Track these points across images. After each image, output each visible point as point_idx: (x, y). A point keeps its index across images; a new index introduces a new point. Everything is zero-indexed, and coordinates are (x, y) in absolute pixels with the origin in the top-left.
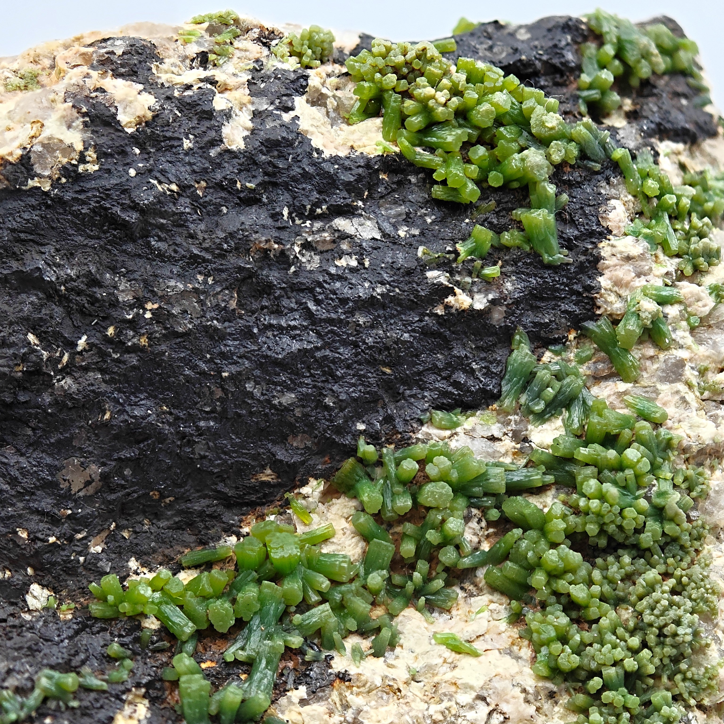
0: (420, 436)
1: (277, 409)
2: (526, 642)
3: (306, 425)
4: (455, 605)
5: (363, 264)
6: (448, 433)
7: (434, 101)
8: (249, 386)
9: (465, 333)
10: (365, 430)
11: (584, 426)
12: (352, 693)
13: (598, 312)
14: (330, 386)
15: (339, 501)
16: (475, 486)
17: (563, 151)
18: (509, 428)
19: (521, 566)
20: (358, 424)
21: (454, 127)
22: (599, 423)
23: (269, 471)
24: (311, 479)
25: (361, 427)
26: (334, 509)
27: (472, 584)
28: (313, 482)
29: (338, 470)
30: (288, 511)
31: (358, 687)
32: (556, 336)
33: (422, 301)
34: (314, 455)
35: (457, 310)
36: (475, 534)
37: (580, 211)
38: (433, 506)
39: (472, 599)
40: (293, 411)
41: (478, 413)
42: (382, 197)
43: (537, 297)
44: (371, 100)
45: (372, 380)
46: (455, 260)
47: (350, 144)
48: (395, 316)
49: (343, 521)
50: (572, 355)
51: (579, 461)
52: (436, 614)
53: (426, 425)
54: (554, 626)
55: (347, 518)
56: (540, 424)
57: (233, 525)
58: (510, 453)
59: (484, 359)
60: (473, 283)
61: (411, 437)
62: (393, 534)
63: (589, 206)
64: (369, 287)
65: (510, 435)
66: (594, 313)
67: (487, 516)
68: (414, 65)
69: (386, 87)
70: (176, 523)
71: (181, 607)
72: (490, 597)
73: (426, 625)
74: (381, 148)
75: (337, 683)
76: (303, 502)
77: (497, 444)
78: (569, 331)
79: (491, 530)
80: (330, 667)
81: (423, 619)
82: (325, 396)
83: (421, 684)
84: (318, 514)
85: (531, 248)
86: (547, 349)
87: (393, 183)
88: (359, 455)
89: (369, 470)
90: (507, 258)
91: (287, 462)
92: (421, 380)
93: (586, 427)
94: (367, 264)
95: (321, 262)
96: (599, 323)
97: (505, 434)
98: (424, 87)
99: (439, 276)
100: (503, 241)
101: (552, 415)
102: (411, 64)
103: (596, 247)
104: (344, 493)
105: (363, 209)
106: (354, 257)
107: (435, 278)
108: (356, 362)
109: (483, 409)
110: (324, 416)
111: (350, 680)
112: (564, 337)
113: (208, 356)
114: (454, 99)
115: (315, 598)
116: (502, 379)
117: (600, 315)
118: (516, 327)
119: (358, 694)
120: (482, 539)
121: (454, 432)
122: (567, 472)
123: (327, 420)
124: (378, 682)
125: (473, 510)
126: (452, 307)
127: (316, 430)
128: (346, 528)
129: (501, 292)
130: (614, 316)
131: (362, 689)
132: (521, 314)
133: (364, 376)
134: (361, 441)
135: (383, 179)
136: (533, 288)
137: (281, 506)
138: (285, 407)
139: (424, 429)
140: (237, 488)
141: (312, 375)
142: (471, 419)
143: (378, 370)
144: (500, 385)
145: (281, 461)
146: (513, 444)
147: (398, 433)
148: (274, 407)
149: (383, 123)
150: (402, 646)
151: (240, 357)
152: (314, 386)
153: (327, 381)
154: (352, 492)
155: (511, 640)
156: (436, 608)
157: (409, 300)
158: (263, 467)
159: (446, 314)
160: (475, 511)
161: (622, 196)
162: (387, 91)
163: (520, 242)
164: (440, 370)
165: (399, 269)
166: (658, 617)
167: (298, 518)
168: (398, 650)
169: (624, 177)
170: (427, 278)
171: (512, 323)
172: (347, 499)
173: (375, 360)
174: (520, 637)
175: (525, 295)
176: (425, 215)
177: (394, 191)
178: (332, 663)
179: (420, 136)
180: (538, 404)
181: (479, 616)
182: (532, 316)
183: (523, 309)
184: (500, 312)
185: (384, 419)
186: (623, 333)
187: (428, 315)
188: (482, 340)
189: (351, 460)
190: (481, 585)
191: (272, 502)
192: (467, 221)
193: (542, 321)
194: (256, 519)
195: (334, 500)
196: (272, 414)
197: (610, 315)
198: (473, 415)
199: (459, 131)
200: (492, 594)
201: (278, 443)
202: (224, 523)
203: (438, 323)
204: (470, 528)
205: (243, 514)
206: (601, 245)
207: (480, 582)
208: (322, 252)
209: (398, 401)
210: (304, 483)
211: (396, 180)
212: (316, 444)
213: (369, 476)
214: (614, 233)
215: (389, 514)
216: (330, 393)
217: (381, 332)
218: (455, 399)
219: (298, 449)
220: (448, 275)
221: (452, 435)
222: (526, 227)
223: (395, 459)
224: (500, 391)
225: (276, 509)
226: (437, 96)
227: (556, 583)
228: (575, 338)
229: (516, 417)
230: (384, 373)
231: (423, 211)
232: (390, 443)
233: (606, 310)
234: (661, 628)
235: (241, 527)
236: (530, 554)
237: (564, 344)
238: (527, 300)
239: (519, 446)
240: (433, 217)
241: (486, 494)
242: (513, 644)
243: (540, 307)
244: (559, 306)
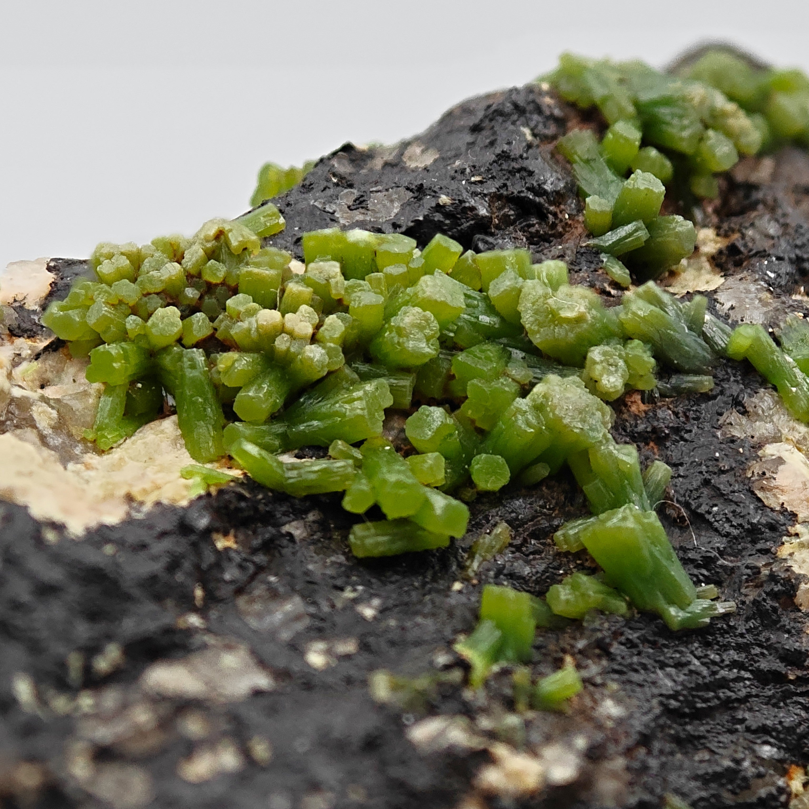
7: (286, 337)
17: (621, 363)
21: (353, 383)
32: (763, 792)
35: (514, 798)
37: (706, 491)
42: (240, 591)
43: (684, 715)
44: (133, 383)
46: (466, 682)
47: (122, 492)
60: (528, 724)
63: (723, 472)
68: (208, 277)
69: (162, 342)
74: (197, 479)
78: (785, 773)
85: (630, 605)
87: (254, 551)
90: (581, 644)
98: (251, 313)
100: (558, 609)
102: (199, 275)
103: (775, 557)
105: (208, 630)
106: (225, 746)
107: (436, 738)
112: (781, 790)
114: (332, 319)
118: (662, 799)
129: (600, 727)
132: (663, 766)
135: (227, 549)
136: (669, 697)
149: (180, 425)
161: (785, 431)
162: (166, 349)
163: (600, 596)
169: (775, 388)
170: (414, 744)
171: (652, 792)
175: (657, 718)
176: (355, 601)
177: (260, 569)
179: (279, 428)
182: (687, 763)
183: (661, 752)
184: (614, 775)
192: (457, 586)
193: (718, 769)
199: (369, 387)
206: (784, 552)
208: (143, 759)
211: (256, 542)
214: (801, 516)
220: (462, 721)
222: (601, 561)
226: (288, 325)
228: (805, 786)
231: (348, 594)
238: (662, 727)
240: (376, 602)
243: (700, 737)
244: (743, 721)
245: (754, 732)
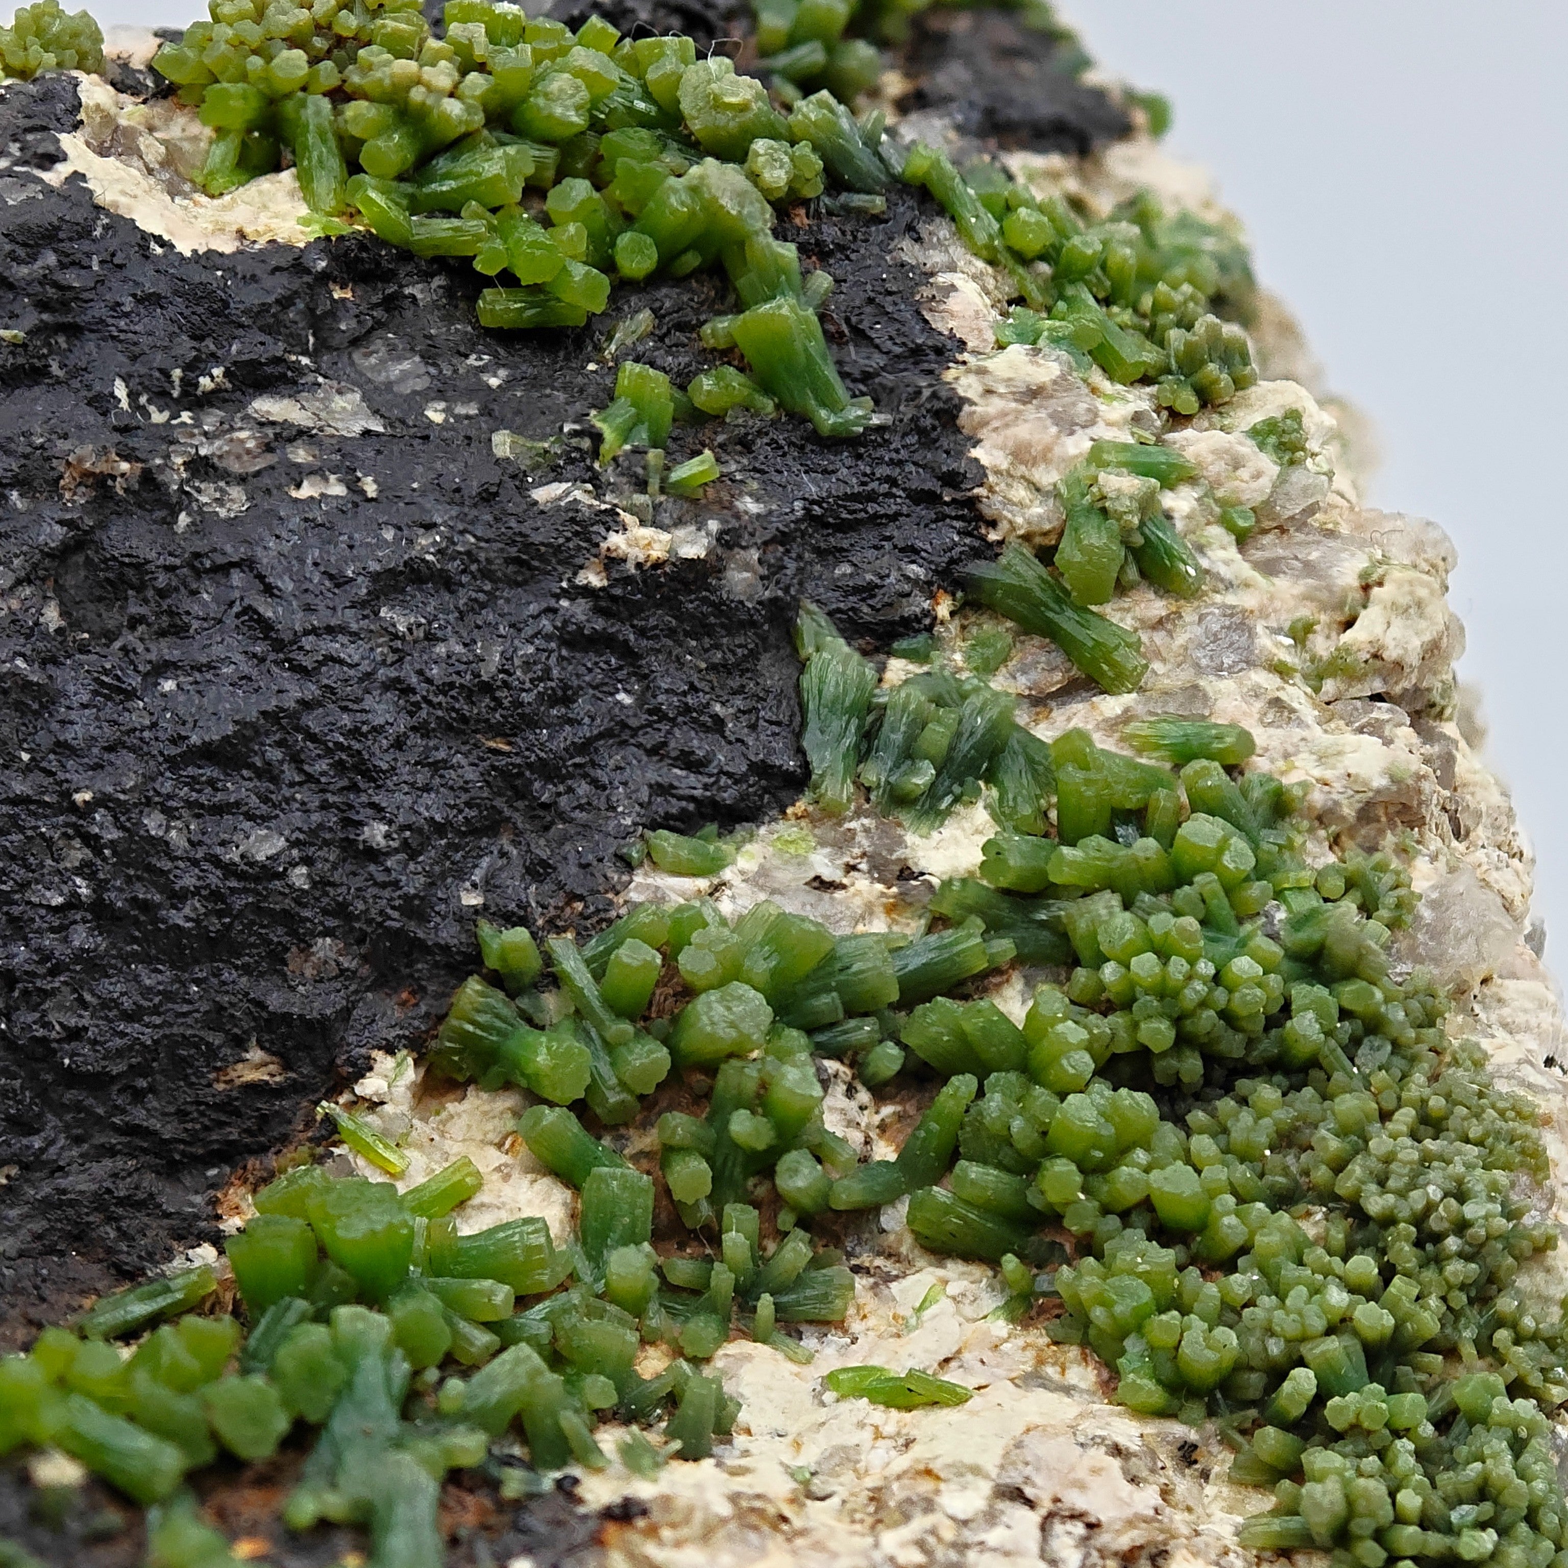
0: (634, 896)
1: (242, 876)
2: (1074, 1352)
3: (325, 912)
4: (851, 1311)
5: (363, 492)
6: (703, 884)
7: (422, 89)
8: (153, 823)
9: (671, 633)
10: (486, 907)
11: (1045, 814)
12: (661, 1543)
13: (993, 536)
14: (364, 798)
15: (466, 1105)
16: (816, 993)
17: (786, 159)
18: (857, 851)
19: (1000, 1166)
20: (463, 894)
21: (492, 146)
22: (1088, 782)
23: (256, 1055)
24: (378, 1055)
25: (472, 899)
26: (457, 1128)
27: (879, 1254)
28: (384, 1062)
29: (441, 1018)
30: (336, 1151)
31: (673, 1526)
32: (906, 612)
33: (542, 558)
34: (368, 989)
35: (639, 565)
36: (853, 1124)
37: (868, 309)
38: (726, 1048)
39: (894, 1285)
40: (283, 876)
41: (763, 830)
42: (356, 342)
43: (827, 525)
44: (249, 131)
45: (471, 774)
46: (595, 453)
47: (235, 228)
48: (483, 606)
49: (493, 1152)
50: (958, 657)
51: (1065, 887)
52: (810, 1342)
53: (639, 871)
54: (1139, 1275)
55: (499, 1146)
56: (932, 828)
57: (196, 1217)
58: (879, 910)
59: (740, 690)
60: (658, 505)
61: (611, 903)
62: (636, 1158)
63: (890, 293)
64: (397, 540)
65: (864, 866)
66: (983, 539)
67: (871, 1070)
68: (337, 29)
69: (286, 88)
70: (38, 1237)
71: (131, 1418)
72: (940, 1272)
73: (795, 1368)
74: (316, 227)
75: (612, 1531)
76: (371, 1119)
77: (839, 895)
78: (931, 596)
79: (887, 1110)
80: (580, 1501)
81: (780, 1356)
82: (360, 824)
83: (835, 1501)
84: (420, 1147)
85: (777, 407)
86: (890, 654)
87: (374, 306)
88: (491, 962)
89: (524, 1002)
90: (721, 438)
91: (301, 1016)
92: (594, 764)
93: (1053, 815)
94: (370, 488)
95: (250, 498)
96: (1003, 560)
97: (851, 868)
98: (387, 63)
99: (567, 493)
100: (700, 401)
101: (957, 800)
102: (330, 27)
103: (938, 379)
104: (471, 1081)
105: (317, 371)
106: (333, 478)
107: (560, 499)
108: (414, 729)
109: (774, 820)
110: (371, 877)
111: (644, 1512)
112: (926, 613)
113: (25, 757)
114: (473, 76)
115: (483, 1338)
116: (799, 735)
117: (1001, 543)
118: (796, 600)
119: (678, 1544)
120: (872, 1135)
121: (716, 881)
122: (1042, 924)
123: (384, 885)
124: (724, 1509)
125: (827, 1063)
126: (624, 560)
127: (358, 918)
128: (506, 1165)
129: (735, 518)
130: (1038, 540)
131: (685, 1532)
132: (801, 571)
133: (445, 764)
134: (486, 929)
135: (343, 300)
136: (813, 502)
137: (316, 1141)
138: (264, 867)
139: (639, 878)
140: (182, 1115)
141: (310, 778)
142: (748, 847)
143: (476, 746)
144: (800, 752)
145: (286, 1017)
146: (880, 887)
147: (574, 897)
148: (229, 870)
149: (298, 177)
150: (748, 1432)
151: (110, 749)
152: (325, 806)
153: (354, 788)
154: (495, 1069)
155: (1030, 1354)
156: (803, 1328)
157: (509, 561)
158: (240, 1043)
159: (614, 583)
160: (832, 1066)
161: (961, 264)
162: (288, 96)
163: (746, 392)
164: (635, 731)
165: (458, 490)
166: (1402, 1194)
167: (370, 1162)
168: (740, 1440)
169: (953, 219)
170: (536, 503)
171: (786, 591)
172: (485, 1096)
173: (464, 720)
174: (1056, 1343)
175: (799, 521)
176: (480, 369)
177: (379, 325)
178: (580, 1491)
179: (408, 188)
180: (915, 771)
181: (927, 1314)
182: (827, 574)
183: (800, 557)
184: (746, 565)
185: (528, 870)
186: (1078, 557)
187: (565, 593)
188: (717, 647)
189: (474, 986)
190: (904, 1250)
191: (284, 1139)
192: (592, 367)
193: (861, 583)
194: (254, 1191)
195: (452, 1107)
196: (233, 890)
197: (1027, 538)
198: (751, 837)
199: (511, 150)
200: (940, 1264)
201: (262, 974)
202: (167, 1215)
203: (598, 611)
204: (831, 1109)
205: (213, 1186)
206: (949, 375)
207: (900, 1242)
208: (242, 480)
209: (547, 828)
210: (364, 1068)
211: (375, 299)
212: (365, 958)
213: (530, 1021)
214: (970, 345)
215: (613, 1098)
216: (370, 812)
217: (459, 649)
218: (692, 799)
219: (321, 981)
220: (589, 487)
221: (716, 889)
222: (750, 355)
223: (588, 962)
224: (806, 766)
225: (304, 1150)
226: (425, 77)
227: (1106, 1181)
228: (952, 614)
229: (866, 821)
230: (496, 752)
231: (472, 360)
232: (560, 930)
233: (1013, 527)
234: (1419, 1220)
235: (219, 1217)
236: (1017, 1124)
237: (929, 629)
238: (803, 534)
239: (894, 890)
240: (503, 373)
241: (850, 1014)
242: (1040, 1361)
243: (842, 550)
244: (889, 539)
245: (902, 550)
